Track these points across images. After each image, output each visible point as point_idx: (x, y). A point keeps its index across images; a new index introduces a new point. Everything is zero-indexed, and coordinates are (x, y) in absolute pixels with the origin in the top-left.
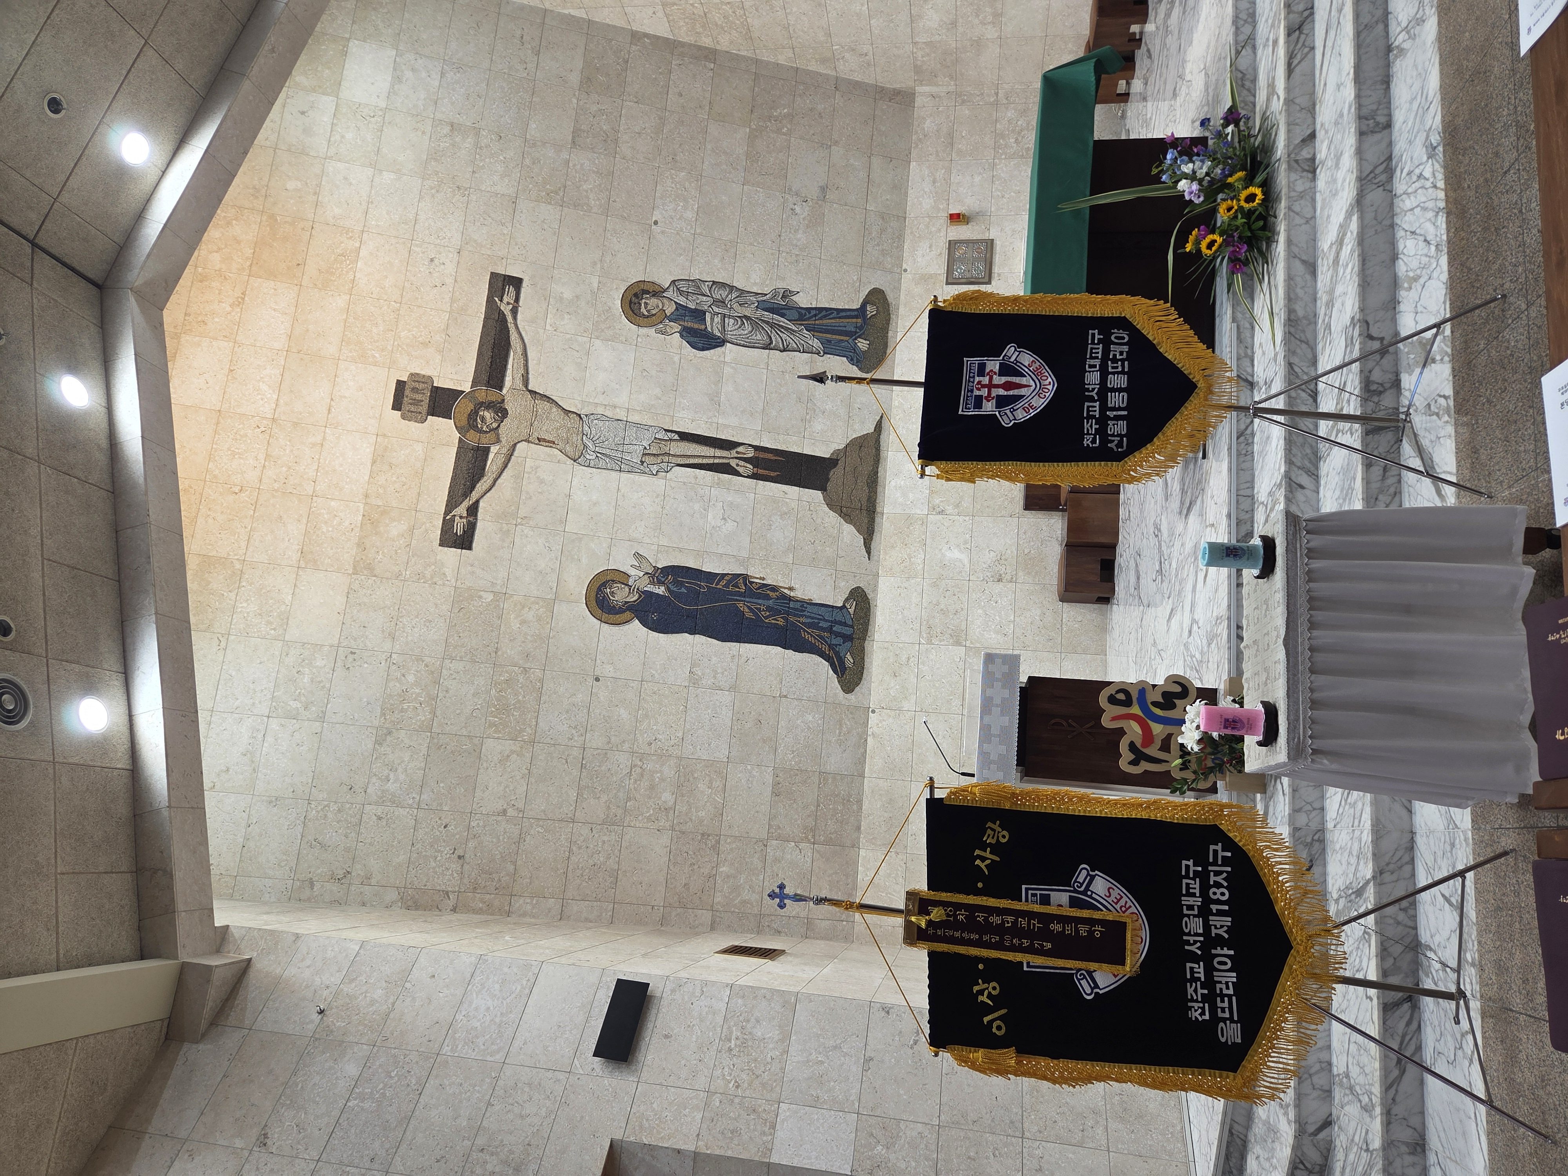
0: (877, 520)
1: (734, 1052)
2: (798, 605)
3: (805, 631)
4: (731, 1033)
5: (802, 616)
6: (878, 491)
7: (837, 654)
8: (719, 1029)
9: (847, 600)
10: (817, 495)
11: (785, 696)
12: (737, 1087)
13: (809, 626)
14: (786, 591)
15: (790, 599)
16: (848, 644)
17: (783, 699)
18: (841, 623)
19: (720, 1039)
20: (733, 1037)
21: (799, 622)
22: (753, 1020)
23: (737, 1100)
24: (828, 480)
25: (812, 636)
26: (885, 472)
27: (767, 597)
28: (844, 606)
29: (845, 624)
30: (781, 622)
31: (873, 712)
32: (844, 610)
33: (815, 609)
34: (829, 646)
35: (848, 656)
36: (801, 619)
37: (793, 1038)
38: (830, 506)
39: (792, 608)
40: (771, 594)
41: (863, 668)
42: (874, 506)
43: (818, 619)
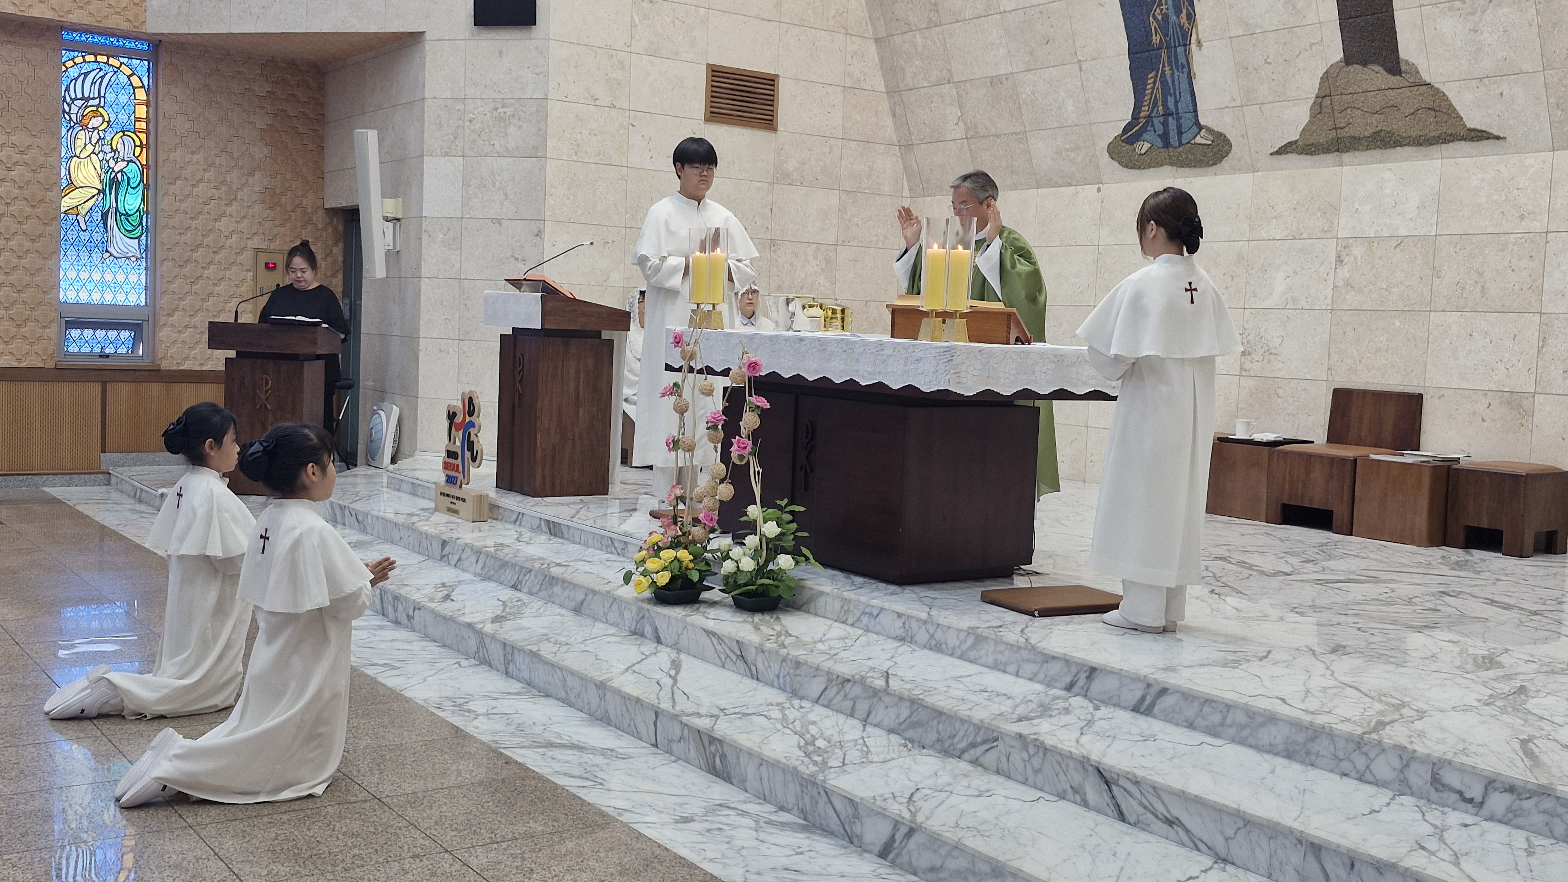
0: (1330, 158)
1: (495, 114)
2: (1182, 60)
3: (1156, 76)
4: (508, 107)
5: (1171, 69)
6: (1373, 152)
7: (1143, 130)
8: (510, 96)
9: (1210, 130)
10: (1337, 53)
11: (1081, 69)
12: (470, 121)
13: (1164, 82)
14: (1194, 37)
15: (1186, 45)
16: (1159, 143)
17: (1077, 67)
18: (1179, 127)
19: (503, 99)
20: (506, 110)
21: (1164, 66)
22: (521, 123)
23: (461, 123)
24: (1364, 63)
25: (1153, 88)
26: (1406, 159)
27: (1178, 12)
28: (1200, 128)
29: (1180, 133)
30: (1156, 39)
31: (1099, 190)
32: (1195, 129)
33: (1185, 86)
34: (1149, 116)
35: (1147, 146)
36: (1167, 68)
37: (510, 159)
38: (1326, 78)
39: (1176, 51)
40: (1184, 15)
41: (1139, 168)
42: (1347, 150)
43: (1175, 93)
